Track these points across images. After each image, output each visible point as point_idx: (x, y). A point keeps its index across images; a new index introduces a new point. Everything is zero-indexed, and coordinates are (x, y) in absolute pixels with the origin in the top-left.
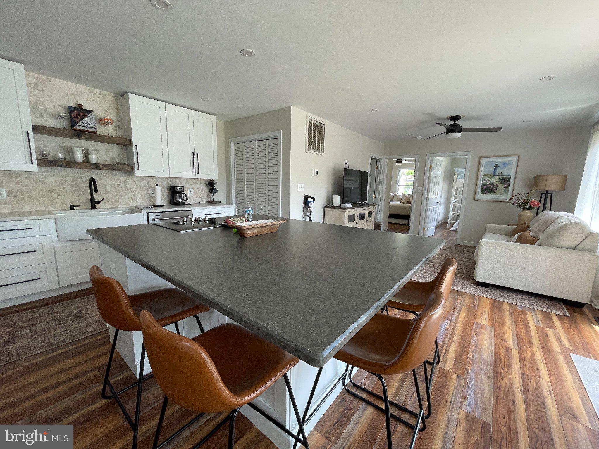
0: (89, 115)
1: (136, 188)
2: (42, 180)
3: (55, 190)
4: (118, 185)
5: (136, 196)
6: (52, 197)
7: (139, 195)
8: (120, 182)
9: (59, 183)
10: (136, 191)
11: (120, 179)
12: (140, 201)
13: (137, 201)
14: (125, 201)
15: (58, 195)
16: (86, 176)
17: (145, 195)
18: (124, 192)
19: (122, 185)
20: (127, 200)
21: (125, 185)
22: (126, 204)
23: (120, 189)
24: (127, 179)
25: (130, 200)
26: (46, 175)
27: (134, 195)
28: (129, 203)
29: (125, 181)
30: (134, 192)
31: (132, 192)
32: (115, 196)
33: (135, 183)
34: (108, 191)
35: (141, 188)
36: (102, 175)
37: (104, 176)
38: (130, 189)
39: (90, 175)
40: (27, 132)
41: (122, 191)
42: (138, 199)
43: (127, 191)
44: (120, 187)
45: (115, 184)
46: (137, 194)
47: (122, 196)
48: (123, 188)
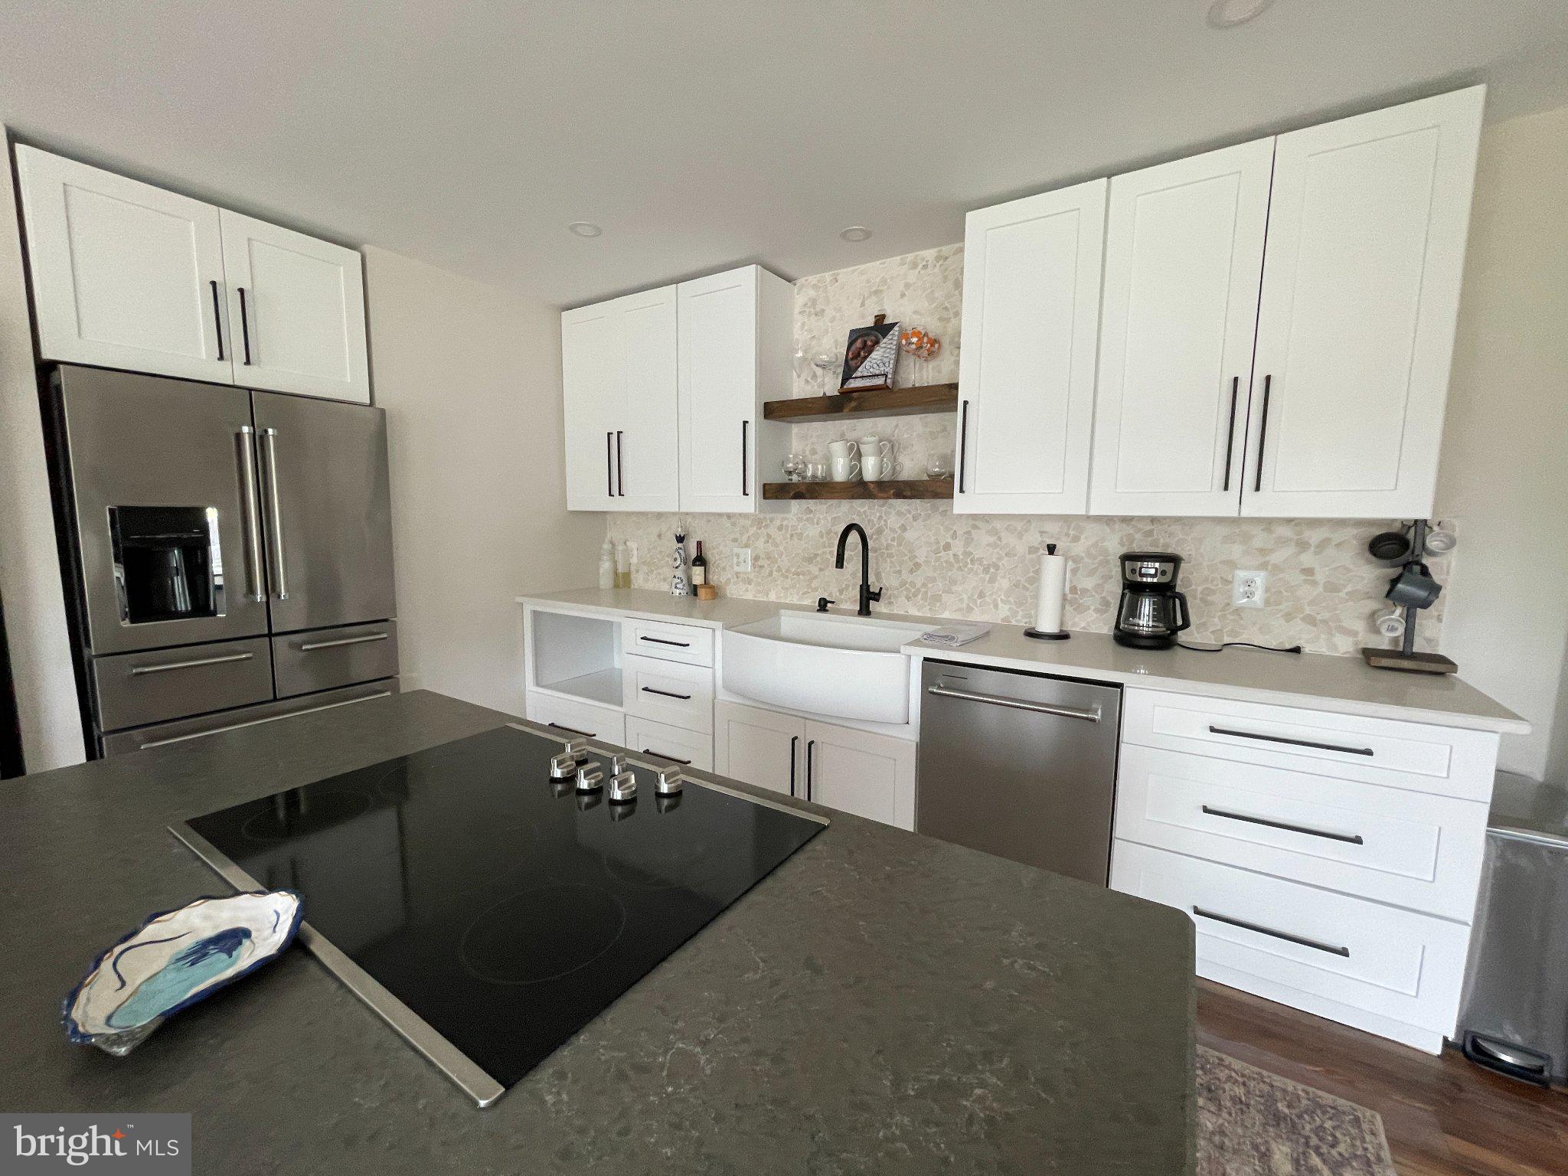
1: (998, 559)
2: (799, 531)
3: (816, 555)
4: (947, 547)
5: (996, 585)
6: (810, 572)
7: (1004, 583)
8: (954, 536)
9: (825, 539)
10: (997, 567)
11: (955, 528)
12: (1007, 607)
13: (996, 606)
14: (961, 600)
15: (821, 570)
16: (875, 520)
17: (1026, 585)
18: (960, 569)
19: (958, 547)
20: (965, 596)
21: (966, 545)
22: (960, 610)
23: (952, 560)
24: (975, 527)
25: (976, 597)
26: (807, 520)
27: (992, 580)
28: (970, 609)
29: (969, 533)
30: (992, 570)
31: (986, 570)
32: (934, 580)
33: (1000, 539)
34: (917, 565)
35: (1016, 558)
36: (910, 516)
37: (915, 519)
38: (980, 560)
39: (883, 515)
40: (745, 423)
41: (956, 566)
42: (1003, 597)
43: (969, 566)
44: (951, 553)
45: (938, 543)
46: (998, 578)
47: (953, 582)
48: (961, 557)
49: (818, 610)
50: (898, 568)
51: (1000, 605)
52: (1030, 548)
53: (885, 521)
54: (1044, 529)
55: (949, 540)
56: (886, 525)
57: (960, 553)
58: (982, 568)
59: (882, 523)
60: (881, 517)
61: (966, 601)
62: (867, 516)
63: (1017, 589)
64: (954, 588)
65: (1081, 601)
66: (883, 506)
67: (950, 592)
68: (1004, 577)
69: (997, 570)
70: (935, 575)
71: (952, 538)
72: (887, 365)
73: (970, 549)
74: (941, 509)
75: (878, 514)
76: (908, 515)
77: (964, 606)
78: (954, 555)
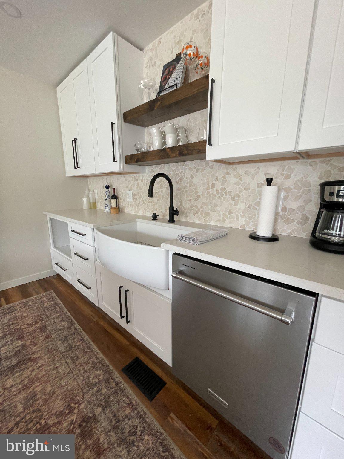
0: (178, 65)
1: (240, 192)
4: (213, 186)
5: (238, 207)
7: (242, 206)
8: (217, 180)
10: (239, 196)
12: (244, 219)
13: (238, 219)
14: (219, 215)
15: (158, 200)
17: (255, 206)
18: (219, 198)
19: (218, 185)
20: (221, 213)
21: (223, 184)
22: (219, 220)
23: (215, 193)
24: (228, 173)
25: (227, 214)
27: (236, 204)
28: (224, 220)
29: (224, 177)
30: (236, 198)
31: (233, 199)
32: (206, 204)
33: (241, 179)
34: (199, 196)
35: (250, 191)
36: (195, 170)
37: (198, 171)
38: (230, 192)
39: (183, 170)
40: (112, 123)
41: (218, 196)
42: (241, 214)
43: (224, 196)
44: (215, 189)
45: (208, 184)
46: (240, 203)
47: (216, 205)
48: (220, 191)
49: (152, 220)
50: (190, 198)
51: (240, 218)
52: (258, 184)
53: (184, 174)
54: (268, 172)
55: (214, 182)
56: (184, 176)
57: (219, 189)
58: (231, 197)
59: (183, 175)
60: (182, 172)
61: (222, 216)
62: (176, 172)
63: (249, 209)
64: (216, 209)
65: (289, 217)
66: (183, 166)
67: (214, 211)
68: (243, 202)
69: (239, 198)
70: (207, 202)
71: (216, 181)
72: (178, 79)
73: (224, 186)
74: (210, 165)
75: (181, 170)
76: (194, 169)
77: (221, 218)
78: (217, 190)
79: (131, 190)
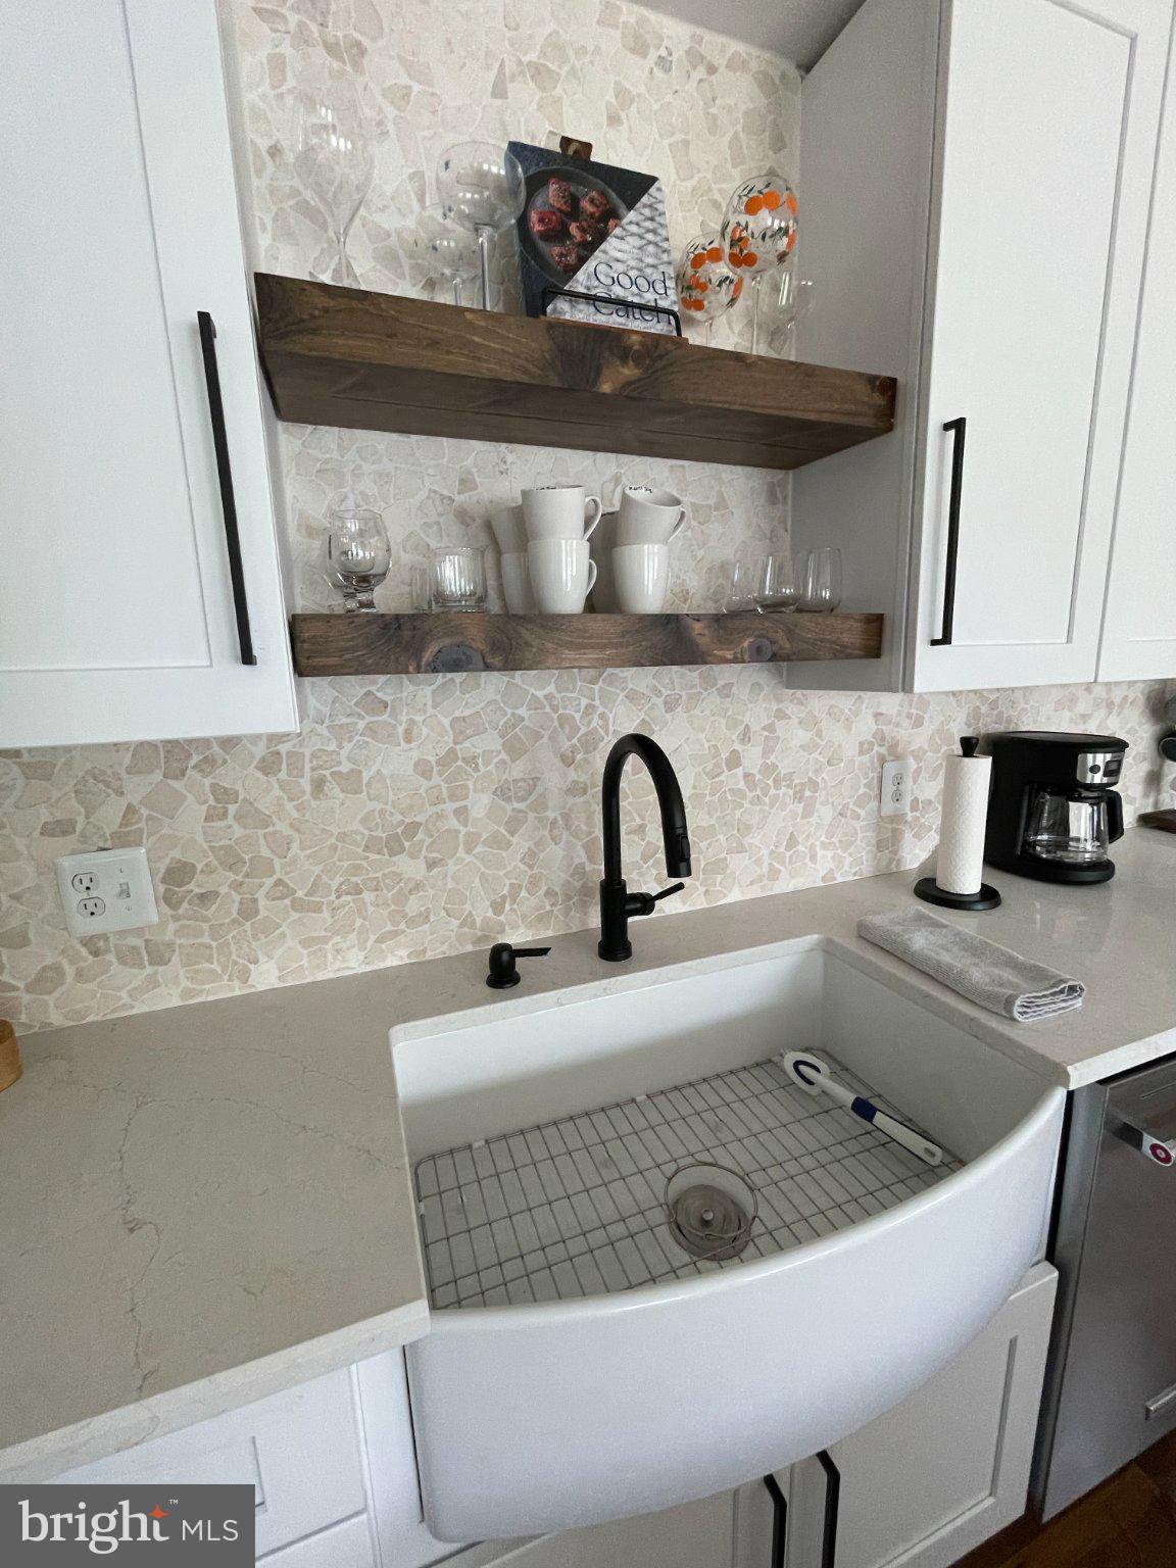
0: (632, 215)
1: (816, 771)
2: (345, 768)
3: (412, 829)
4: (734, 761)
5: (813, 820)
6: (397, 877)
7: (826, 814)
8: (746, 736)
9: (436, 779)
10: (814, 786)
11: (747, 720)
12: (829, 854)
13: (813, 857)
14: (760, 860)
15: (431, 865)
16: (577, 716)
17: (858, 809)
18: (756, 800)
19: (752, 758)
21: (766, 752)
22: (760, 879)
23: (742, 785)
24: (781, 715)
25: (782, 849)
26: (370, 730)
27: (807, 813)
28: (774, 874)
29: (770, 728)
30: (807, 793)
31: (799, 796)
33: (819, 734)
35: (842, 765)
36: (660, 702)
37: (670, 706)
38: (790, 776)
39: (597, 703)
41: (750, 795)
42: (823, 838)
43: (772, 791)
44: (739, 771)
45: (717, 754)
46: (817, 806)
47: (745, 828)
48: (758, 777)
49: (490, 983)
50: (638, 821)
51: (820, 853)
52: (861, 744)
53: (602, 716)
54: (880, 711)
55: (737, 746)
56: (606, 728)
57: (755, 771)
58: (791, 792)
59: (596, 721)
60: (590, 709)
61: (767, 860)
62: (555, 709)
63: (843, 820)
64: (748, 840)
66: (593, 682)
67: (741, 849)
68: (825, 803)
69: (816, 791)
70: (713, 821)
71: (742, 741)
73: (772, 759)
74: (721, 683)
75: (584, 702)
76: (654, 699)
77: (765, 870)
78: (746, 775)
79: (123, 839)
